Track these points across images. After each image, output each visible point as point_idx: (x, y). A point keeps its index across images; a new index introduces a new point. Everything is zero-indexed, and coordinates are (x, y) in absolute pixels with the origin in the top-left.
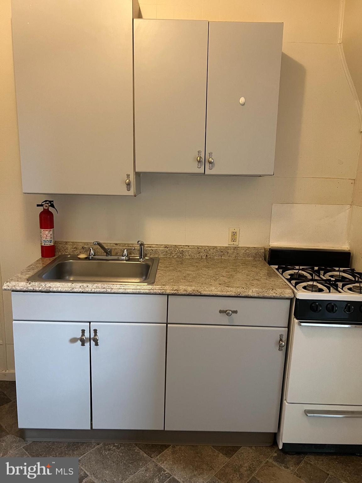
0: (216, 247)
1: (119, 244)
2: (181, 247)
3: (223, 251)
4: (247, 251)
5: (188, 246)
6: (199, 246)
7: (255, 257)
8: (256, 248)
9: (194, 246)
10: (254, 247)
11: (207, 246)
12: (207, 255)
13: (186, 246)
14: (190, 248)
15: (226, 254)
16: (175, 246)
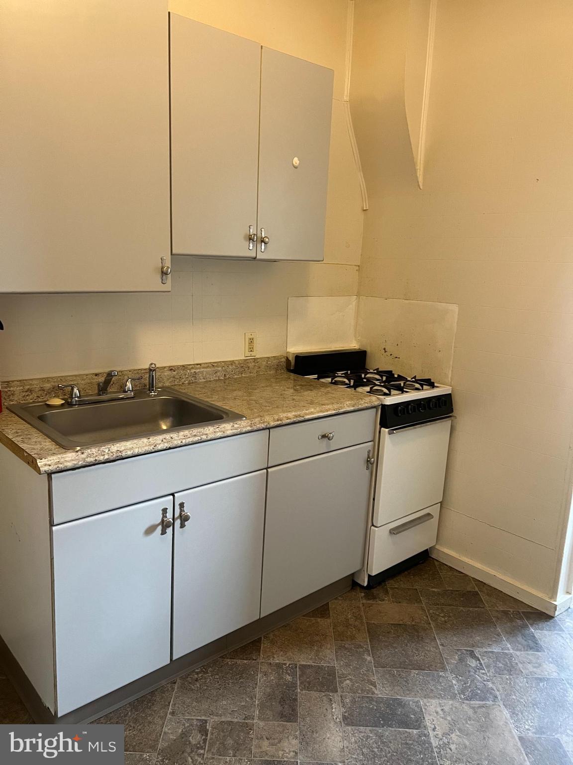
0: (233, 361)
1: (101, 373)
2: (191, 367)
3: (243, 366)
4: (269, 362)
5: (200, 364)
6: (214, 363)
7: (277, 370)
8: (275, 357)
9: (206, 363)
10: (274, 357)
11: (223, 362)
12: (225, 375)
13: (197, 364)
14: (203, 368)
15: (246, 369)
16: (183, 366)
